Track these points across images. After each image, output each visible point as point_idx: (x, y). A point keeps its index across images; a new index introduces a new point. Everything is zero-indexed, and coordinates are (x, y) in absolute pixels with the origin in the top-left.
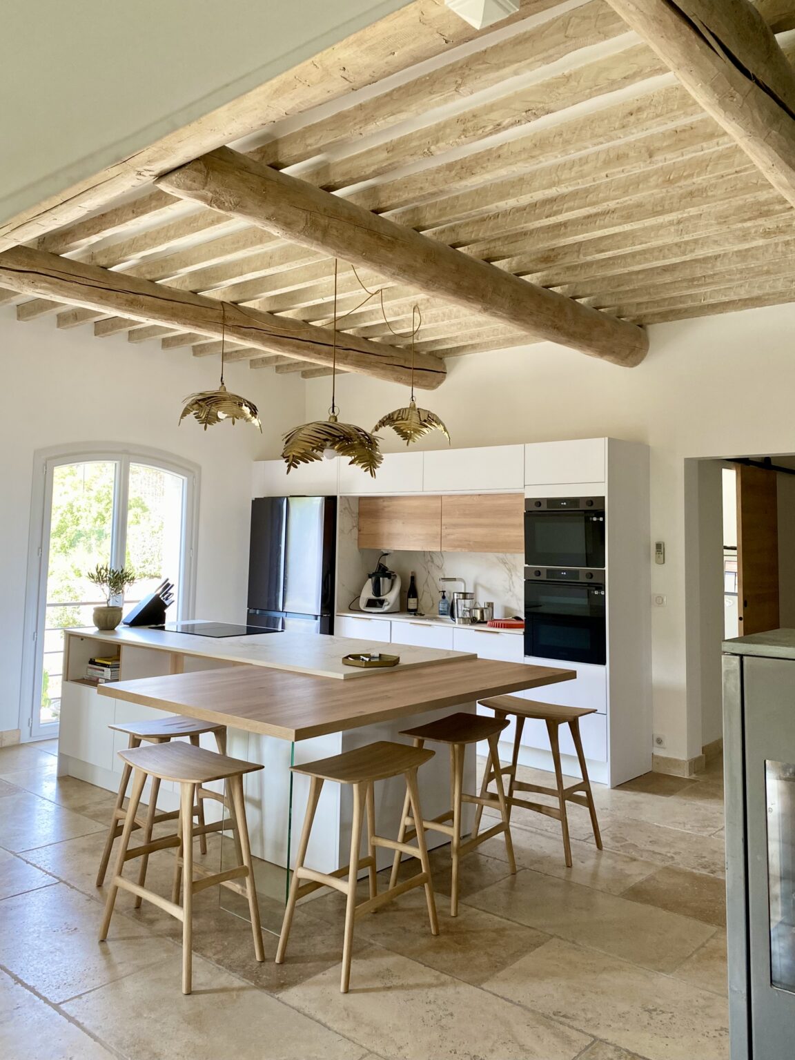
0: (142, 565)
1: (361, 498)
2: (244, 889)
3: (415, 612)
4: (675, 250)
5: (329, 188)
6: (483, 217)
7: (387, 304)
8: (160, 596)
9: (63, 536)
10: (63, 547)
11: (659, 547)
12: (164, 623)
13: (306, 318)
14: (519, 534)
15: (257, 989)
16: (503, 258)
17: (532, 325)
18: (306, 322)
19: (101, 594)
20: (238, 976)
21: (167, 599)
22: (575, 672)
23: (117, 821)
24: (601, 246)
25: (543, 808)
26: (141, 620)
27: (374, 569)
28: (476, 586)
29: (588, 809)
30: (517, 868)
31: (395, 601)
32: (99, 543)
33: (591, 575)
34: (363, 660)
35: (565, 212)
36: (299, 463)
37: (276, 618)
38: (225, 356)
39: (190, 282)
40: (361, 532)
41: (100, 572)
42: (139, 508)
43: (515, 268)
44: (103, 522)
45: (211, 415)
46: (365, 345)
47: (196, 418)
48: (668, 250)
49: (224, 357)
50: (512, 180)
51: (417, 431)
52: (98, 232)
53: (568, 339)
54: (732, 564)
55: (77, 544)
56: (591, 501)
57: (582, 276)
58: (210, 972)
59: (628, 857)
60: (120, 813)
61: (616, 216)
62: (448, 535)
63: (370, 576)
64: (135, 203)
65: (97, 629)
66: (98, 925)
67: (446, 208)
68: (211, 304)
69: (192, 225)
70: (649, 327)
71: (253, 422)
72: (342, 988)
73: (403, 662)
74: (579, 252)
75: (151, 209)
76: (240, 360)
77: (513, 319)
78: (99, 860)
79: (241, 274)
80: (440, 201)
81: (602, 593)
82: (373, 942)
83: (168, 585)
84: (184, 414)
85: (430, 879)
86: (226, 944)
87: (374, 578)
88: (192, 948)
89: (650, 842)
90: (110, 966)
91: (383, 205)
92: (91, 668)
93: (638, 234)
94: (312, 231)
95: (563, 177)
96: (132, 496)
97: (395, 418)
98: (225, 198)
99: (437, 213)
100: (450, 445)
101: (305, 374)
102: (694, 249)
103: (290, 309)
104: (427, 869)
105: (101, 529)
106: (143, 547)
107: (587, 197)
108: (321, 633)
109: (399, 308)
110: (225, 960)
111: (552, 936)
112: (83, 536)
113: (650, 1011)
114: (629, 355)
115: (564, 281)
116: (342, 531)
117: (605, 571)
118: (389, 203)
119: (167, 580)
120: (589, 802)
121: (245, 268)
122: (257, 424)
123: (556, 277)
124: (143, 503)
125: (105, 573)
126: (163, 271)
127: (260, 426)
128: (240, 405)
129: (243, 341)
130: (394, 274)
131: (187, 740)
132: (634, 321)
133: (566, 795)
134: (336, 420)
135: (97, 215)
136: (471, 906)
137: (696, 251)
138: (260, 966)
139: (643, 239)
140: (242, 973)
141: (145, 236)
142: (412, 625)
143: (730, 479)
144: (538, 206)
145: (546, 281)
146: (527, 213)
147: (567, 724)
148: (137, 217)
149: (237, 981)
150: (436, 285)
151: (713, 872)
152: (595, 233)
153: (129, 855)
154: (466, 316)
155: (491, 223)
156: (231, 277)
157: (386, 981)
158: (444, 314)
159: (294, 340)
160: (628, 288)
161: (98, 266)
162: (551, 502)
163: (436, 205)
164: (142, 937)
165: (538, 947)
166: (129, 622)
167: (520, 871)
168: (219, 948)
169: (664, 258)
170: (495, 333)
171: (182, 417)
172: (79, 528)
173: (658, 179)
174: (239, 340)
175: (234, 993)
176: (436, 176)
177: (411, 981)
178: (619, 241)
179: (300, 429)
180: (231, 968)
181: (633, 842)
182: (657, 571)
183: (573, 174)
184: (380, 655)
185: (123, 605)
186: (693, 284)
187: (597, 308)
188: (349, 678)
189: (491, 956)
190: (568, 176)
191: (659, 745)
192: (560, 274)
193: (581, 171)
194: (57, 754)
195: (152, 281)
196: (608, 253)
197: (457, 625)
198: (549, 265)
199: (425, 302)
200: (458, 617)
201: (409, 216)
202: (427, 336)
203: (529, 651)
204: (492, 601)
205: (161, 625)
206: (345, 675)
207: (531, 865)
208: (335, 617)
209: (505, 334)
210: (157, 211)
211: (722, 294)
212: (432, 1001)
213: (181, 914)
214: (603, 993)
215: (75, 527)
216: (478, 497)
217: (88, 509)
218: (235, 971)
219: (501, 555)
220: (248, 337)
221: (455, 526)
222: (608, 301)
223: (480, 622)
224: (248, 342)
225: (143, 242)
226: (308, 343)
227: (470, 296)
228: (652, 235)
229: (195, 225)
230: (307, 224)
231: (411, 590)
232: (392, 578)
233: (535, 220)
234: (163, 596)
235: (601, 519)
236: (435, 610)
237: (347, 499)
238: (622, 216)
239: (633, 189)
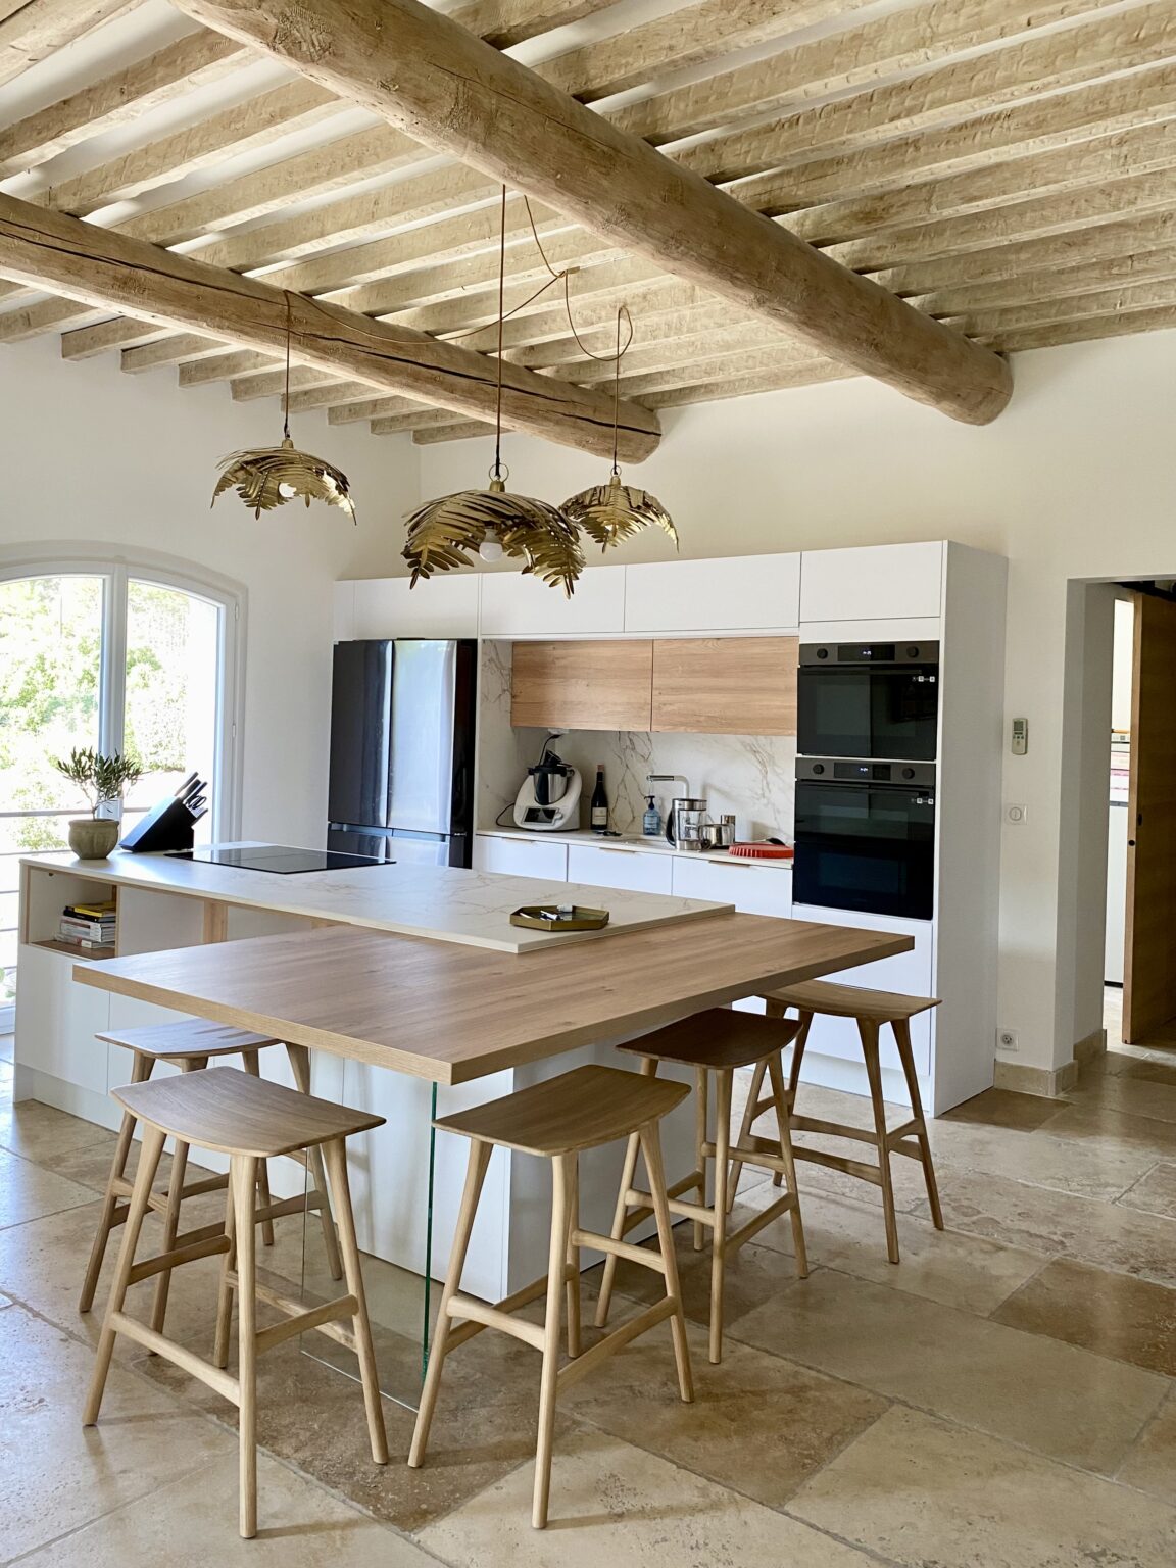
0: (154, 750)
1: (516, 644)
2: (350, 1335)
3: (605, 831)
4: (1099, 200)
5: (500, 41)
6: (769, 125)
7: (576, 301)
8: (184, 802)
9: (29, 705)
10: (31, 721)
11: (1019, 727)
12: (192, 847)
13: (430, 328)
14: (788, 704)
15: (378, 1522)
16: (796, 207)
17: (834, 336)
18: (430, 334)
19: (84, 799)
20: (343, 1497)
21: (195, 807)
22: (912, 939)
23: (115, 1199)
24: (971, 190)
25: (851, 1165)
26: (149, 844)
27: (537, 760)
28: (705, 789)
29: (921, 1163)
30: (811, 1267)
31: (574, 812)
32: (85, 716)
33: (910, 772)
34: (545, 917)
35: (928, 109)
36: (431, 570)
37: (373, 837)
38: (287, 400)
39: (229, 253)
40: (517, 700)
41: (79, 761)
42: (147, 664)
43: (811, 234)
44: (91, 684)
45: (267, 492)
46: (530, 380)
47: (241, 496)
48: (1086, 201)
49: (290, 403)
50: (839, 38)
51: (624, 525)
52: (57, 135)
53: (887, 366)
54: (1121, 759)
55: (53, 717)
56: (914, 648)
57: (924, 250)
58: (290, 1490)
59: (989, 1243)
60: (119, 1187)
61: (1013, 123)
62: (664, 705)
63: (531, 772)
64: (126, 73)
65: (75, 857)
66: (81, 1392)
67: (708, 98)
68: (265, 294)
69: (233, 126)
70: (1013, 355)
71: (340, 505)
72: (535, 1521)
73: (615, 921)
74: (928, 201)
75: (155, 85)
76: (313, 408)
77: (805, 323)
78: (86, 1260)
79: (322, 234)
80: (697, 85)
81: (930, 802)
82: (578, 1417)
83: (198, 782)
84: (220, 488)
85: (680, 1308)
86: (316, 1426)
87: (537, 775)
88: (258, 1438)
89: (1019, 1214)
90: (106, 1480)
91: (595, 84)
92: (67, 922)
93: (1041, 166)
94: (467, 120)
95: (941, 29)
96: (133, 644)
97: (587, 502)
98: (303, 31)
99: (690, 109)
100: (679, 552)
101: (420, 437)
102: (1136, 198)
103: (406, 308)
104: (674, 1292)
105: (88, 695)
106: (155, 723)
107: (972, 78)
108: (452, 864)
109: (594, 311)
110: (317, 1463)
111: (892, 1401)
112: (61, 705)
113: (1094, 1556)
114: (981, 403)
115: (891, 260)
116: (485, 697)
117: (935, 765)
118: (605, 81)
119: (196, 774)
120: (923, 1153)
121: (328, 226)
122: (348, 509)
123: (878, 255)
124: (153, 657)
125: (88, 763)
126: (180, 225)
127: (353, 512)
128: (320, 473)
129: (322, 362)
130: (608, 221)
131: (237, 1061)
132: (989, 345)
133: (888, 1142)
134: (503, 489)
135: (54, 103)
136: (742, 1342)
137: (1139, 201)
138: (381, 1473)
139: (1051, 175)
140: (348, 1489)
141: (146, 151)
142: (603, 851)
143: (1125, 615)
144: (874, 99)
145: (860, 261)
146: (854, 113)
147: (889, 1023)
148: (128, 101)
149: (338, 1506)
150: (682, 248)
151: (1136, 1270)
152: (972, 157)
153: (135, 1274)
154: (707, 328)
155: (785, 135)
156: (302, 241)
157: (613, 1501)
158: (668, 325)
159: (410, 365)
160: (999, 278)
161: (61, 212)
162: (844, 649)
163: (688, 93)
164: (162, 1416)
165: (871, 1424)
166: (132, 844)
167: (812, 1271)
168: (304, 1436)
169: (1078, 215)
170: (751, 363)
171: (217, 493)
172: (55, 693)
173: (1115, 39)
174: (314, 360)
175: (337, 1534)
176: (701, 21)
177: (658, 1501)
178: (1006, 179)
179: (441, 503)
180: (326, 1478)
181: (990, 1216)
182: (1013, 767)
183: (961, 21)
184: (574, 908)
185: (121, 815)
186: (1110, 274)
187: (936, 317)
188: (526, 952)
189: (792, 1443)
190: (952, 26)
191: (1005, 1047)
192: (886, 247)
193: (977, 14)
194: (12, 1061)
195: (161, 246)
196: (985, 201)
197: (678, 852)
198: (873, 225)
199: (641, 299)
200: (680, 839)
201: (636, 117)
202: (635, 367)
203: (800, 896)
204: (733, 814)
205: (185, 851)
206: (520, 947)
207: (830, 1260)
208: (474, 836)
209: (767, 366)
210: (166, 87)
211: (1154, 294)
212: (701, 1542)
213: (235, 1391)
214: (1003, 1518)
215: (48, 691)
216: (715, 641)
217: (68, 666)
218: (335, 1486)
219: (748, 739)
220: (331, 355)
221: (676, 690)
222: (956, 304)
223: (715, 848)
224: (329, 364)
225: (142, 164)
226: (434, 371)
227: (739, 275)
228: (1069, 167)
229: (238, 125)
230: (457, 104)
231: (597, 794)
232: (568, 774)
233: (868, 127)
234: (189, 801)
235: (932, 679)
236: (638, 828)
237: (494, 644)
238: (1027, 124)
239: (1064, 59)
